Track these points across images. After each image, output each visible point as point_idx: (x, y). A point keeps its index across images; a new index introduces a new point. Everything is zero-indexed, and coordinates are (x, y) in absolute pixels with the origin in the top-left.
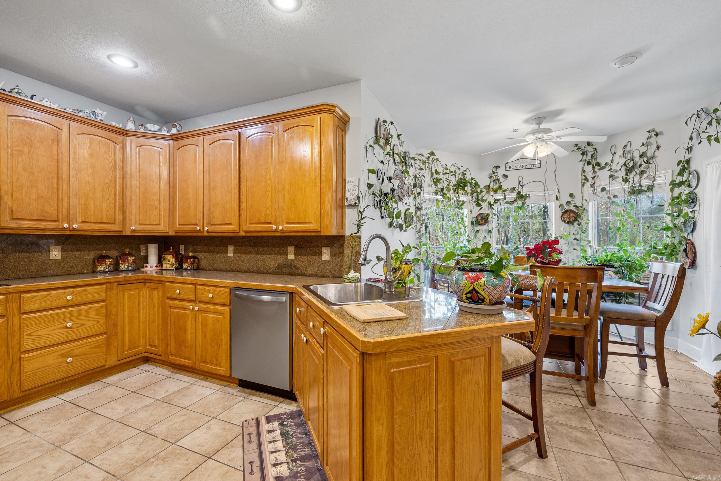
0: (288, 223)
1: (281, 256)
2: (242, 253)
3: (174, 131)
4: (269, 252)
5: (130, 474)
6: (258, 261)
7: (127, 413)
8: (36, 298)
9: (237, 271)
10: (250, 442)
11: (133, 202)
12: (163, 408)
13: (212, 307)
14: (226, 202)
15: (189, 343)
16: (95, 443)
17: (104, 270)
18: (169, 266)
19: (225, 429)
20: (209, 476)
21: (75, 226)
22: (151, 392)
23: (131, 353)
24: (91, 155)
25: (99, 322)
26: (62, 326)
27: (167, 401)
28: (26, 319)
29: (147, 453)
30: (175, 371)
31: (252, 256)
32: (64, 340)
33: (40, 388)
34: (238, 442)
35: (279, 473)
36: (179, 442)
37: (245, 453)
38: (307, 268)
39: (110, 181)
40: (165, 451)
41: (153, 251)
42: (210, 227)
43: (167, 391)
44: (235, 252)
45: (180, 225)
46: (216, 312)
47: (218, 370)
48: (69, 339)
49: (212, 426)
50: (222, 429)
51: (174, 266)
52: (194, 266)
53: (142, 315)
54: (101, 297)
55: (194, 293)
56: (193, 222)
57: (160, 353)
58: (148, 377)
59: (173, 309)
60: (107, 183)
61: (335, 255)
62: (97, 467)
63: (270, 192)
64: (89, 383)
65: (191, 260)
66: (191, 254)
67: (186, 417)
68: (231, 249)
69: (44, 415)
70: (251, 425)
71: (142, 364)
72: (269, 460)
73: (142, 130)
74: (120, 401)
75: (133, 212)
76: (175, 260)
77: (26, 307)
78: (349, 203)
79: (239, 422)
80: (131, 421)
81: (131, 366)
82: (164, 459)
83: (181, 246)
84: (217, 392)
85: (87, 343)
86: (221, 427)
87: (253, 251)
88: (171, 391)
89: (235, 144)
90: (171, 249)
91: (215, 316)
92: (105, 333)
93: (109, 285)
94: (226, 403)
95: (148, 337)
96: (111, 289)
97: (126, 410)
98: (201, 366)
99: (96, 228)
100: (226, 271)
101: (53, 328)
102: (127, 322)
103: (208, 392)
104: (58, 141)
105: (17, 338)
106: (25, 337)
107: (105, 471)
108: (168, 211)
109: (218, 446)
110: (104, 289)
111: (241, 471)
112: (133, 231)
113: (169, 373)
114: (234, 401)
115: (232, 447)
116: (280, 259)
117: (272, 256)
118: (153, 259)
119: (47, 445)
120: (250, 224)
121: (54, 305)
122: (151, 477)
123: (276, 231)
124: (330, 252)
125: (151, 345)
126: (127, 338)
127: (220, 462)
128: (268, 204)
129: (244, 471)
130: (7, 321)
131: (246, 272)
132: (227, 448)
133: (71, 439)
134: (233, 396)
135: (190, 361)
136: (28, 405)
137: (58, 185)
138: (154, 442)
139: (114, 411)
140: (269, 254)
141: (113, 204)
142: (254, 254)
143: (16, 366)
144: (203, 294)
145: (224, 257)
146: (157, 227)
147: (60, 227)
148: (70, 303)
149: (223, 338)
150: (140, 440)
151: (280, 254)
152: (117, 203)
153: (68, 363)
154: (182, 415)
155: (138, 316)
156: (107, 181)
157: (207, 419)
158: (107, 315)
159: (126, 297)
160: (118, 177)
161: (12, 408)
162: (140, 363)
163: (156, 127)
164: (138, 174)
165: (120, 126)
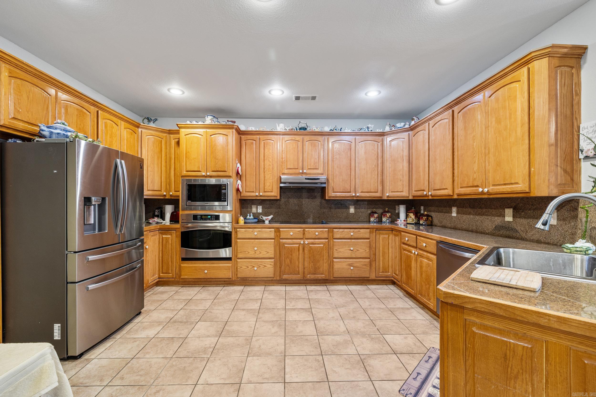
0: (494, 185)
1: (499, 218)
2: (464, 214)
3: (413, 123)
4: (486, 213)
5: (355, 336)
6: (477, 221)
7: (369, 307)
8: (339, 232)
9: (459, 229)
10: (427, 361)
11: (388, 178)
12: (388, 313)
13: (425, 253)
14: (443, 170)
15: (413, 279)
16: (349, 314)
17: (373, 221)
18: (411, 221)
19: (415, 344)
20: (389, 362)
21: (358, 195)
22: (387, 302)
23: (383, 275)
24: (365, 153)
25: (366, 251)
26: (349, 249)
27: (392, 311)
28: (335, 242)
29: (367, 331)
30: (407, 296)
31: (472, 216)
32: (350, 256)
33: (341, 279)
34: (419, 357)
35: (434, 393)
36: (385, 335)
37: (419, 366)
38: (527, 232)
39: (375, 166)
40: (375, 335)
41: (402, 210)
42: (432, 192)
43: (395, 305)
44: (458, 213)
45: (415, 191)
46: (428, 259)
47: (429, 304)
48: (352, 257)
49: (408, 338)
50: (414, 343)
51: (414, 221)
52: (428, 222)
53: (390, 252)
54: (367, 236)
55: (415, 242)
56: (422, 189)
57: (399, 280)
58: (390, 293)
59: (405, 251)
60: (373, 168)
61: (564, 220)
62: (345, 324)
63: (477, 158)
64: (361, 285)
65: (425, 218)
66: (426, 213)
67: (397, 324)
68: (454, 209)
69: (339, 292)
70: (435, 353)
71: (390, 285)
72: (433, 381)
73: (393, 129)
74: (369, 300)
75: (388, 184)
76: (415, 217)
77: (335, 236)
78: (585, 155)
79: (428, 346)
80: (369, 312)
81: (384, 284)
82: (372, 339)
83: (421, 207)
84: (426, 320)
85: (360, 261)
86: (414, 342)
87: (472, 212)
88: (397, 306)
89: (449, 121)
90: (413, 209)
91: (427, 261)
92: (369, 258)
93: (371, 230)
94: (427, 330)
95: (394, 268)
96: (373, 232)
97: (370, 305)
98: (419, 297)
99: (368, 195)
100: (451, 228)
101: (345, 249)
102: (381, 254)
103: (420, 317)
104: (350, 149)
105: (332, 250)
106: (335, 251)
107: (347, 328)
108: (408, 181)
109: (405, 351)
110: (369, 232)
111: (409, 373)
112: (388, 197)
113: (403, 295)
114: (434, 332)
115: (413, 357)
116: (497, 220)
117: (490, 218)
118: (402, 215)
119: (334, 305)
120: (461, 187)
121: (346, 237)
122: (362, 343)
123: (482, 193)
124: (558, 216)
125: (395, 273)
126: (381, 264)
127: (400, 360)
128: (476, 169)
129: (410, 375)
130: (329, 241)
131: (467, 230)
132: (409, 355)
133: (342, 307)
134: (436, 328)
135: (413, 291)
136: (336, 285)
137: (350, 173)
138: (373, 328)
139: (365, 303)
140: (487, 215)
141: (377, 180)
142: (473, 215)
143: (332, 264)
144: (420, 243)
145: (449, 216)
146: (402, 193)
147: (352, 195)
148: (353, 237)
149: (432, 280)
150: (367, 323)
151: (498, 216)
152: (379, 179)
153: (352, 270)
154: (395, 323)
155: (388, 252)
156: (373, 166)
157: (408, 332)
158: (370, 247)
159: (381, 238)
160: (379, 163)
161: (331, 284)
162: (390, 284)
163: (402, 124)
164: (390, 159)
165: (381, 131)
